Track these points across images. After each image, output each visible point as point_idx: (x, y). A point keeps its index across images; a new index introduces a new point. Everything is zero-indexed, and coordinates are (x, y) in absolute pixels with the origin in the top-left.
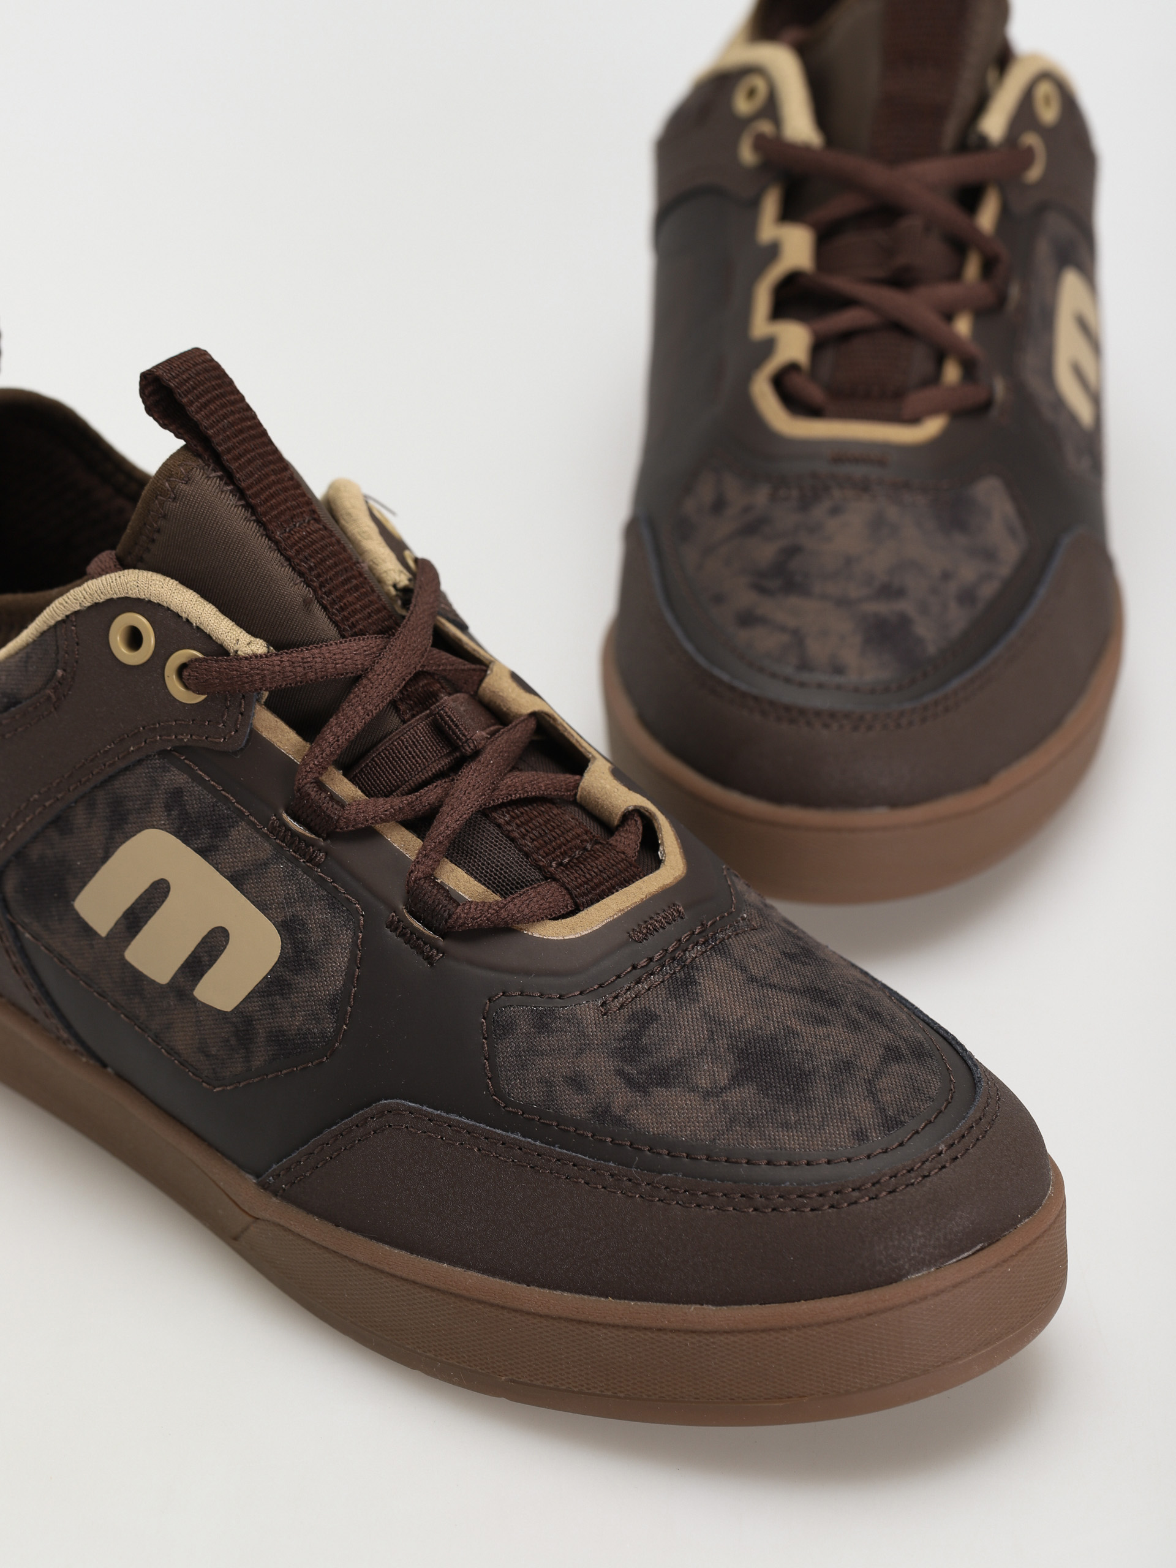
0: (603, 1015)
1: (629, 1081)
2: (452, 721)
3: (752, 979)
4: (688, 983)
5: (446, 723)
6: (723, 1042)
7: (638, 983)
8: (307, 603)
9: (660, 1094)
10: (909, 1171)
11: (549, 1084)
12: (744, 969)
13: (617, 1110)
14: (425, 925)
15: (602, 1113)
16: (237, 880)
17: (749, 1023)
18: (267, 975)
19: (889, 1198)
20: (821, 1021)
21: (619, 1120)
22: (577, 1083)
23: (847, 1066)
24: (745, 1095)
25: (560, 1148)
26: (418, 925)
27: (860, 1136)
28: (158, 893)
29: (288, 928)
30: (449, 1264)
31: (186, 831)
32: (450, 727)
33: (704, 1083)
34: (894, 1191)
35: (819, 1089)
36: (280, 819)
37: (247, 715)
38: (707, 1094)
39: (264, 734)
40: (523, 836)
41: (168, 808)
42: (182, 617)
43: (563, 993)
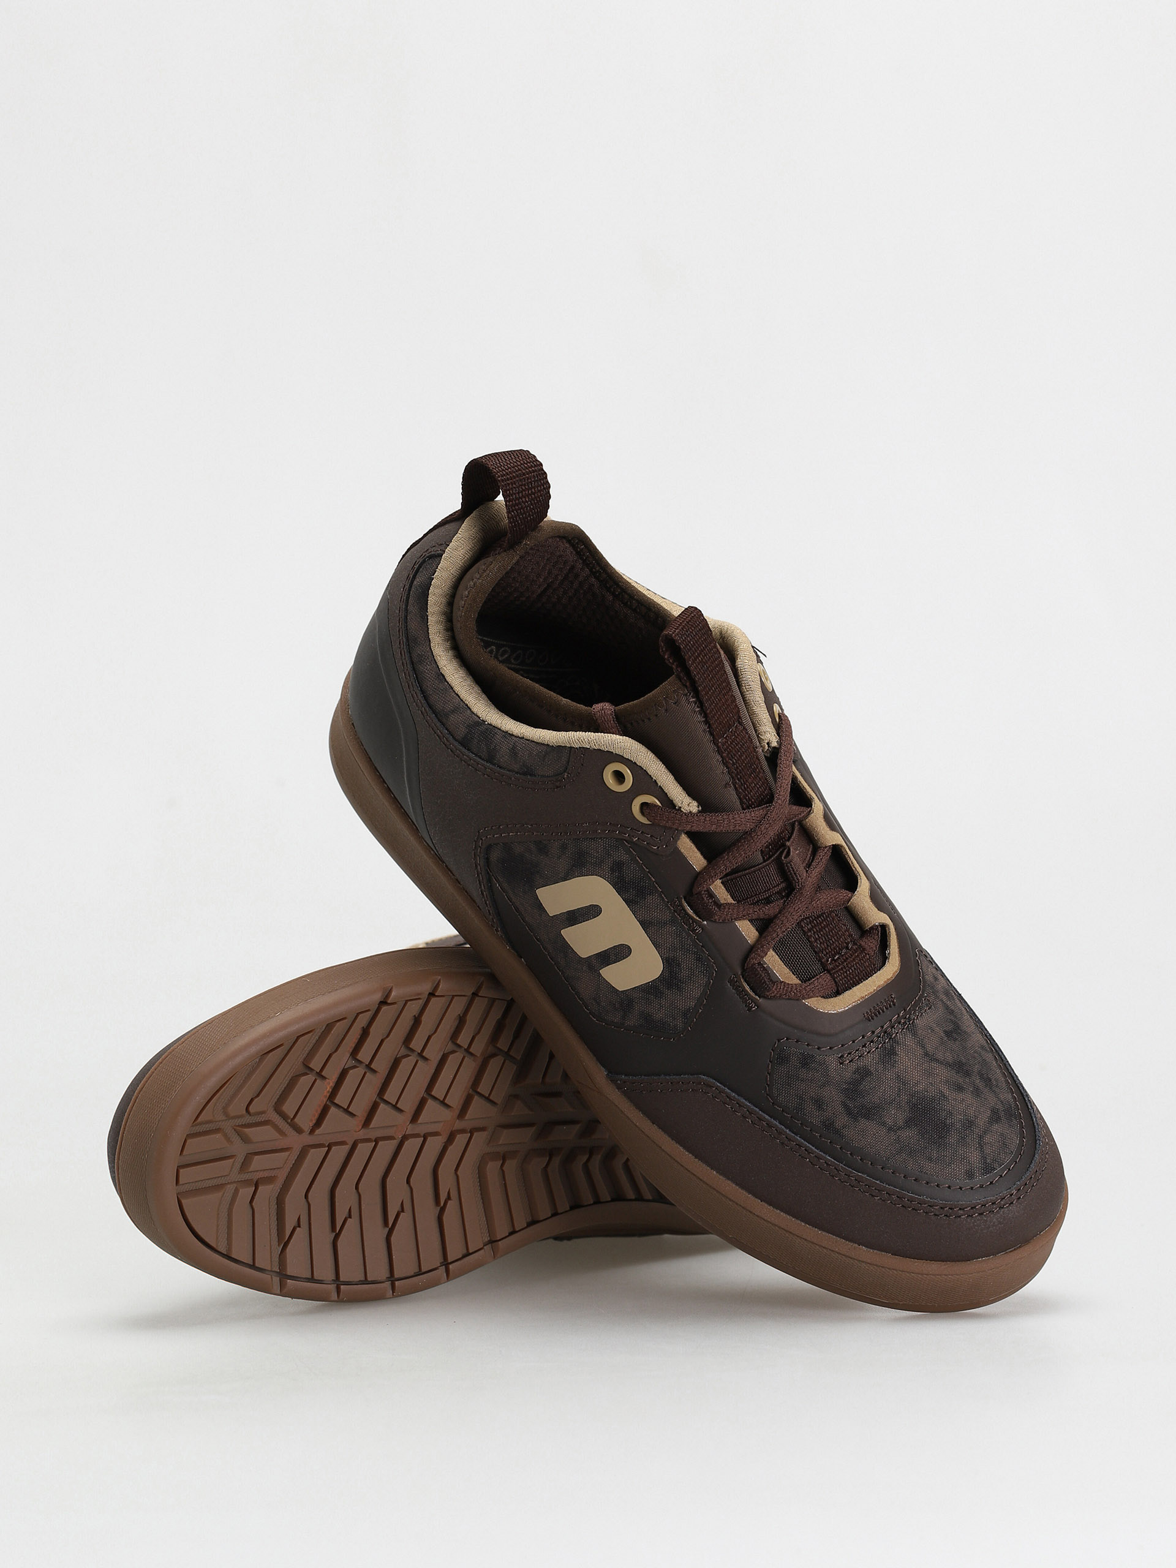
0: (840, 1064)
1: (849, 1111)
2: (793, 871)
3: (926, 1054)
4: (892, 1053)
5: (790, 871)
6: (904, 1098)
7: (863, 1046)
8: (727, 785)
9: (863, 1123)
10: (993, 1204)
11: (801, 1098)
12: (923, 1047)
13: (838, 1124)
14: (751, 988)
15: (829, 1125)
16: (645, 925)
17: (921, 1087)
18: (649, 982)
19: (979, 1217)
20: (960, 1088)
21: (837, 1132)
22: (819, 1103)
23: (969, 1124)
24: (909, 1135)
25: (800, 1137)
26: (747, 988)
27: (970, 1175)
28: (592, 912)
29: (668, 962)
30: (717, 1172)
31: (621, 887)
32: (791, 874)
33: (890, 1122)
34: (982, 1214)
35: (953, 1139)
36: (680, 902)
37: (676, 838)
38: (890, 1129)
39: (682, 851)
40: (816, 940)
41: (612, 870)
42: (652, 778)
43: (820, 1046)
